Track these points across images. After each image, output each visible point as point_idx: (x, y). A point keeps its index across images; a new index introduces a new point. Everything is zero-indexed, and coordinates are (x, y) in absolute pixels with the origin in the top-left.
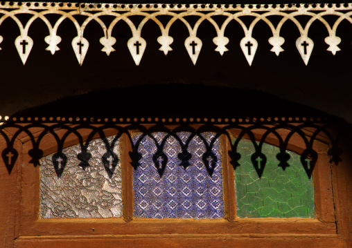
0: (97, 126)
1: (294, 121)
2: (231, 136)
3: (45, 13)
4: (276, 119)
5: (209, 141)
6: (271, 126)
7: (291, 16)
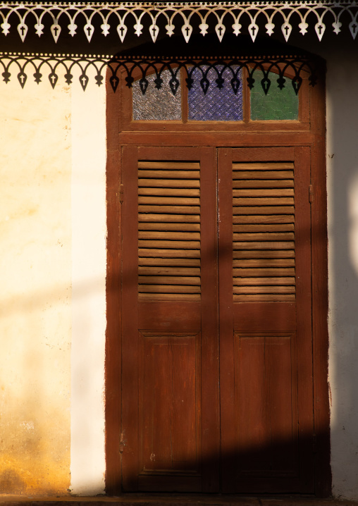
0: (166, 62)
1: (289, 58)
2: (249, 68)
3: (134, 9)
4: (278, 57)
5: (235, 71)
6: (274, 61)
7: (279, 10)
